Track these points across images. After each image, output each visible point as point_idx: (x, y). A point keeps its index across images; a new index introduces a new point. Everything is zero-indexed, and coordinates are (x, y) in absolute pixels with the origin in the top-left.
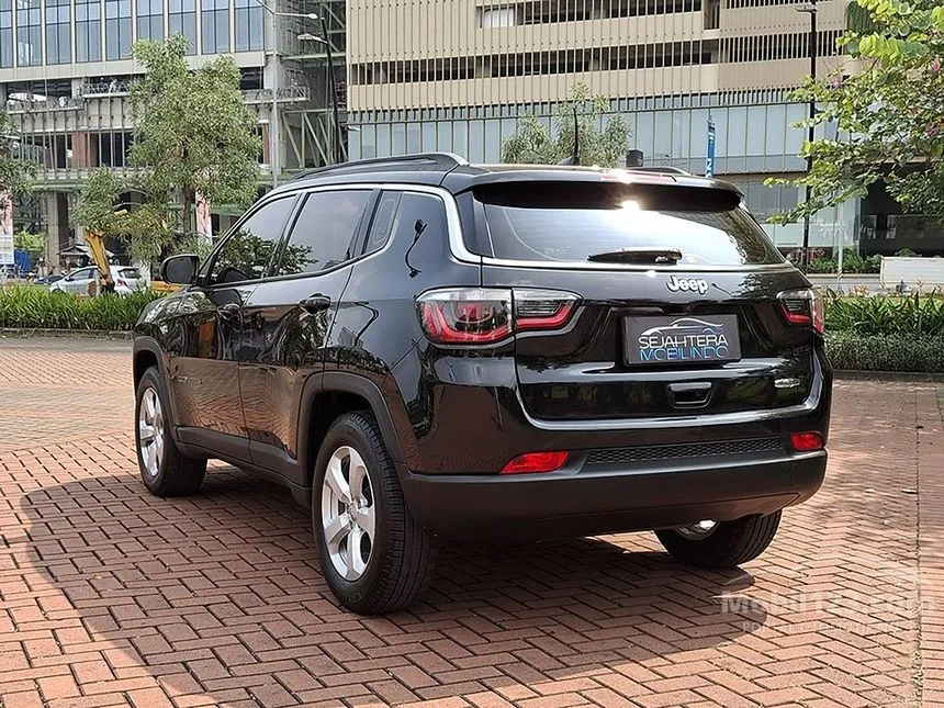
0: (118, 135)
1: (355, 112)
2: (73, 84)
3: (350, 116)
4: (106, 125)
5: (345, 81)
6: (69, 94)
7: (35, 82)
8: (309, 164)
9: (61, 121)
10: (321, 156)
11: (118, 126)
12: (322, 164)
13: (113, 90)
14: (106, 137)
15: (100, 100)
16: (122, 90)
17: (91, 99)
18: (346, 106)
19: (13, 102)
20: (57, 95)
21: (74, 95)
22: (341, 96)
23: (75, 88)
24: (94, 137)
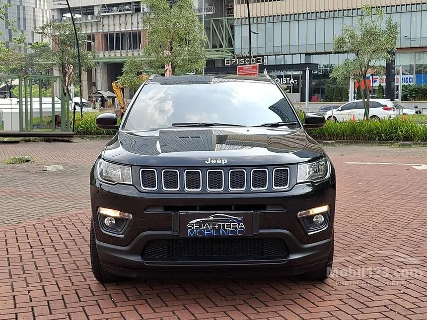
0: (118, 34)
1: (238, 19)
2: (95, 8)
3: (236, 21)
4: (112, 29)
5: (233, 3)
6: (93, 13)
7: (76, 8)
8: (214, 47)
9: (89, 27)
10: (220, 42)
11: (117, 30)
12: (221, 46)
13: (115, 10)
14: (111, 35)
15: (108, 16)
16: (120, 11)
17: (104, 16)
18: (233, 16)
19: (65, 18)
20: (87, 14)
21: (96, 14)
22: (231, 11)
23: (96, 10)
24: (106, 35)
